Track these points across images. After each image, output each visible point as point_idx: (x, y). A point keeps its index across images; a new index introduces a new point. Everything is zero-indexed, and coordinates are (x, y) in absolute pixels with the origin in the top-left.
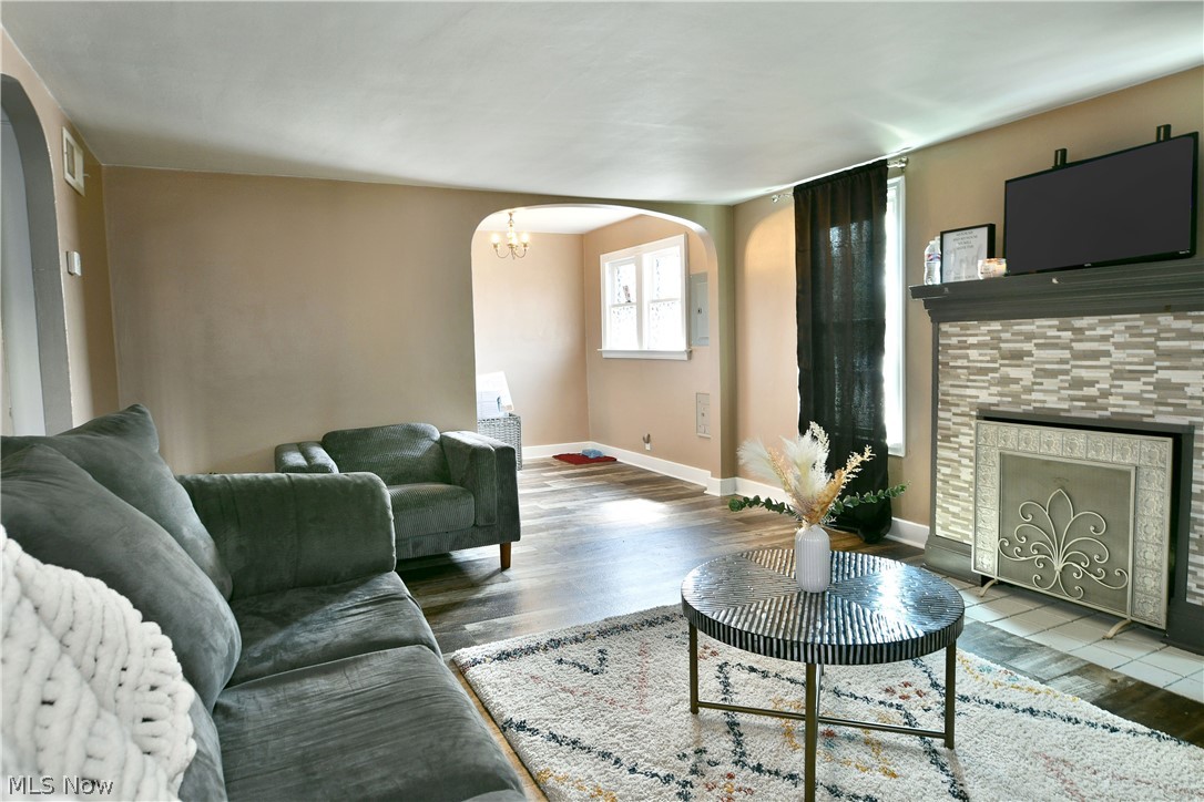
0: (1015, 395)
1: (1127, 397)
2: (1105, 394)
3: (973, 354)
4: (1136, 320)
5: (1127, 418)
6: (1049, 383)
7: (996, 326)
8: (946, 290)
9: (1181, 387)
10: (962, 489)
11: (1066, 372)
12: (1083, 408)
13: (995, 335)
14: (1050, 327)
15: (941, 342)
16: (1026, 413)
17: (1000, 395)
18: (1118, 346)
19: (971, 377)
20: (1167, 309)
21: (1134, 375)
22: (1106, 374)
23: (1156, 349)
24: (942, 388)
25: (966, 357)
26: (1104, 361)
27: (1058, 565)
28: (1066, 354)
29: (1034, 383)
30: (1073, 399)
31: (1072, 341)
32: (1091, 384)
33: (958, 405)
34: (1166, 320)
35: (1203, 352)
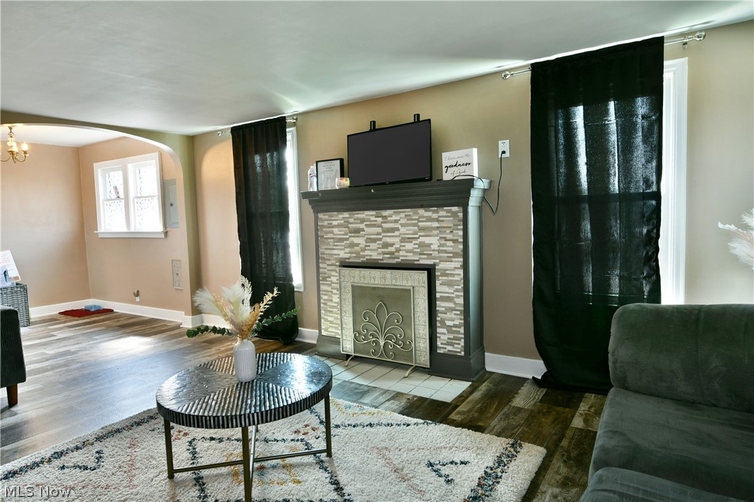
0: (357, 253)
1: (408, 251)
2: (398, 250)
3: (336, 230)
4: (409, 211)
5: (408, 262)
6: (373, 246)
7: (346, 215)
8: (320, 194)
9: (429, 245)
10: (334, 307)
11: (380, 239)
12: (389, 258)
13: (346, 220)
14: (372, 215)
15: (319, 224)
16: (362, 262)
17: (350, 253)
18: (403, 225)
19: (336, 244)
20: (422, 206)
21: (410, 240)
22: (397, 240)
23: (418, 226)
24: (321, 250)
25: (332, 232)
26: (397, 233)
27: (382, 343)
28: (380, 230)
29: (366, 246)
30: (384, 253)
31: (382, 223)
32: (392, 245)
33: (329, 260)
34: (421, 211)
35: (438, 227)
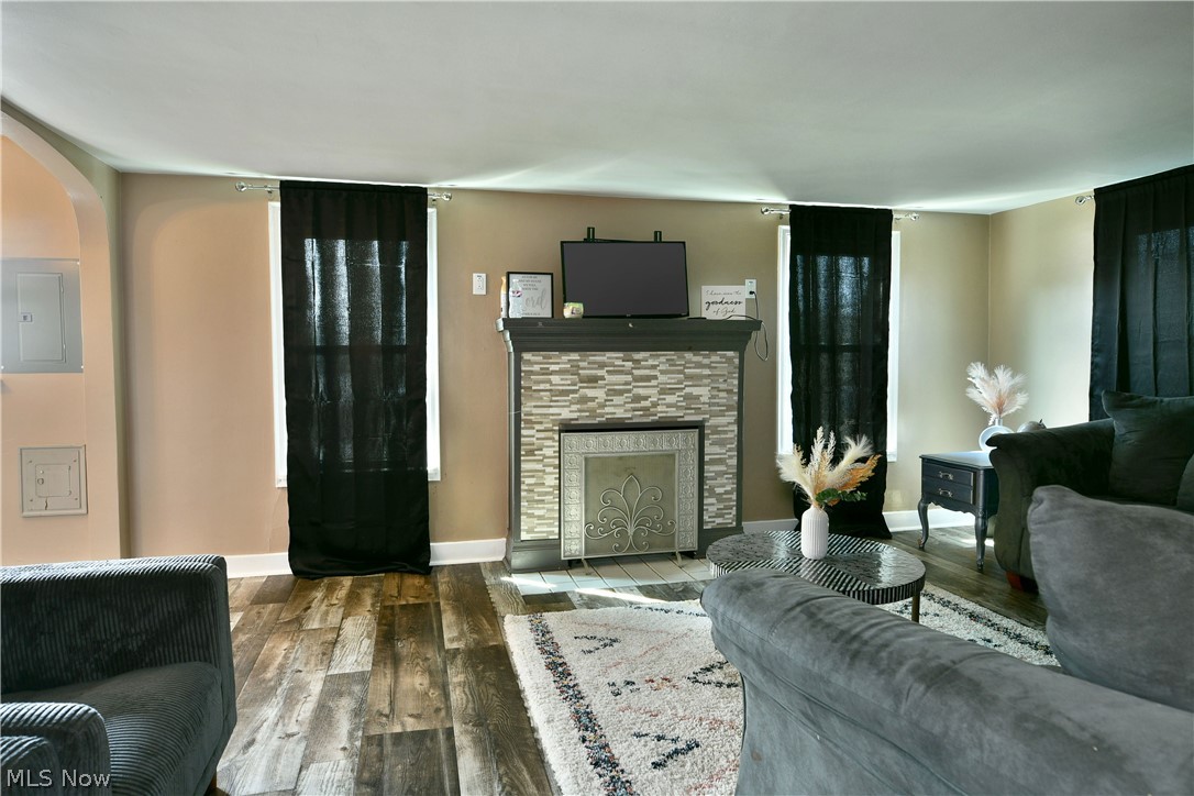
0: (592, 411)
1: (669, 406)
2: (655, 405)
3: (555, 379)
4: (671, 355)
5: (668, 420)
6: (618, 400)
7: (575, 356)
8: (540, 324)
9: (698, 397)
10: (547, 493)
11: (629, 391)
12: (641, 415)
13: (575, 363)
14: (617, 358)
15: (523, 368)
16: (600, 424)
17: (580, 411)
18: (662, 372)
19: (554, 398)
20: (689, 349)
21: (672, 391)
22: (655, 391)
23: (684, 374)
24: (524, 409)
25: (549, 382)
26: (654, 383)
27: (631, 531)
28: (629, 378)
29: (606, 400)
30: (634, 410)
31: (633, 368)
32: (646, 398)
33: (541, 423)
34: (689, 355)
35: (709, 375)
